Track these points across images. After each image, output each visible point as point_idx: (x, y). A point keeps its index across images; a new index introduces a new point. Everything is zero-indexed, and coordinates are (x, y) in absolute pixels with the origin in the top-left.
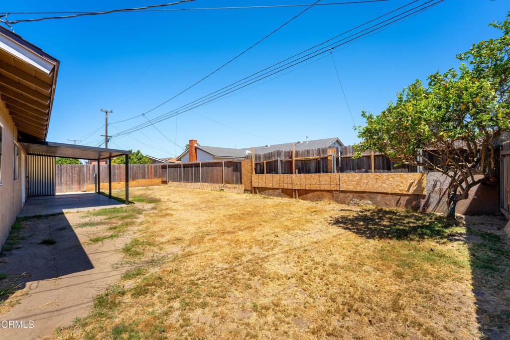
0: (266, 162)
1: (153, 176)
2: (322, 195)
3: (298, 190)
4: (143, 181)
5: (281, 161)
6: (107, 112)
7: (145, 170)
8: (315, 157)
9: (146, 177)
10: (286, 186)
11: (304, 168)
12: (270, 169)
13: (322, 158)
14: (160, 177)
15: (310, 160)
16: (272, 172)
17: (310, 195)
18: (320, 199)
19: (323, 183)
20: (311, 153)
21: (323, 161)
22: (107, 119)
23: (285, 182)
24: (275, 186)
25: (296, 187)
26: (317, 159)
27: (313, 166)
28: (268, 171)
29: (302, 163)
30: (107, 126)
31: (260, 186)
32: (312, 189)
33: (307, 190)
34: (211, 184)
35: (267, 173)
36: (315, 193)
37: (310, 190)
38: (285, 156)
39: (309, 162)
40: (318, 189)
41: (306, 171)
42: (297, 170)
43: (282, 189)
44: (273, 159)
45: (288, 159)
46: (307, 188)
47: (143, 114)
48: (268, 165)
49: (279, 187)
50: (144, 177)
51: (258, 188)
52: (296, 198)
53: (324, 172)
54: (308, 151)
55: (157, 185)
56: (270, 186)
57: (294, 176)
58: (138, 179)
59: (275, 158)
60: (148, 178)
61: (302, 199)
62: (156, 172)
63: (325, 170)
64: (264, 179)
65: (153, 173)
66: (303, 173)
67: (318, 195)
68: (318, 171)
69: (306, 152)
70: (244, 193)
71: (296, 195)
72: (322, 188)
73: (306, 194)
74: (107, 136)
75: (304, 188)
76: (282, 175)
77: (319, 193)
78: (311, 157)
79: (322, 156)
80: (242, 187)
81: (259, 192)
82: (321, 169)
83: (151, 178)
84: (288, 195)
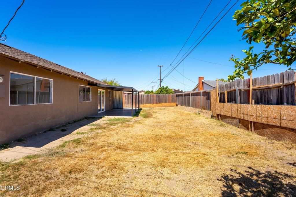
0: (227, 92)
1: (171, 101)
2: (283, 133)
3: (254, 123)
4: (165, 104)
5: (240, 90)
6: (161, 67)
7: (166, 97)
8: (277, 84)
9: (167, 101)
10: (242, 117)
11: (263, 98)
12: (231, 99)
13: (286, 86)
14: (175, 102)
15: (270, 88)
16: (233, 101)
17: (267, 130)
18: (278, 137)
19: (285, 118)
20: (271, 80)
21: (287, 89)
22: (161, 70)
23: (242, 112)
24: (234, 116)
25: (251, 119)
26: (279, 87)
27: (274, 96)
28: (229, 100)
29: (260, 92)
30: (161, 74)
31: (222, 114)
32: (270, 123)
33: (264, 124)
34: (195, 108)
35: (228, 102)
36: (274, 130)
37: (268, 125)
38: (244, 86)
39: (269, 91)
40: (278, 124)
41: (265, 102)
42: (253, 101)
43: (239, 119)
44: (234, 88)
45: (246, 88)
46: (264, 121)
47: (171, 65)
48: (229, 95)
49: (237, 117)
50: (166, 102)
51: (220, 115)
52: (251, 130)
53: (288, 104)
54: (268, 78)
55: (173, 107)
56: (229, 114)
57: (250, 106)
58: (162, 102)
59: (235, 88)
60: (168, 102)
61: (258, 134)
62: (173, 99)
63: (290, 100)
64: (225, 108)
65: (171, 99)
66: (262, 103)
67: (278, 133)
68: (280, 102)
69: (266, 80)
70: (211, 118)
71: (251, 128)
72: (284, 125)
73: (263, 128)
74: (161, 79)
75: (260, 121)
76: (239, 105)
77: (279, 130)
78: (271, 85)
79: (286, 82)
80: (210, 113)
81: (221, 119)
82: (285, 100)
83: (170, 102)
84: (245, 126)
